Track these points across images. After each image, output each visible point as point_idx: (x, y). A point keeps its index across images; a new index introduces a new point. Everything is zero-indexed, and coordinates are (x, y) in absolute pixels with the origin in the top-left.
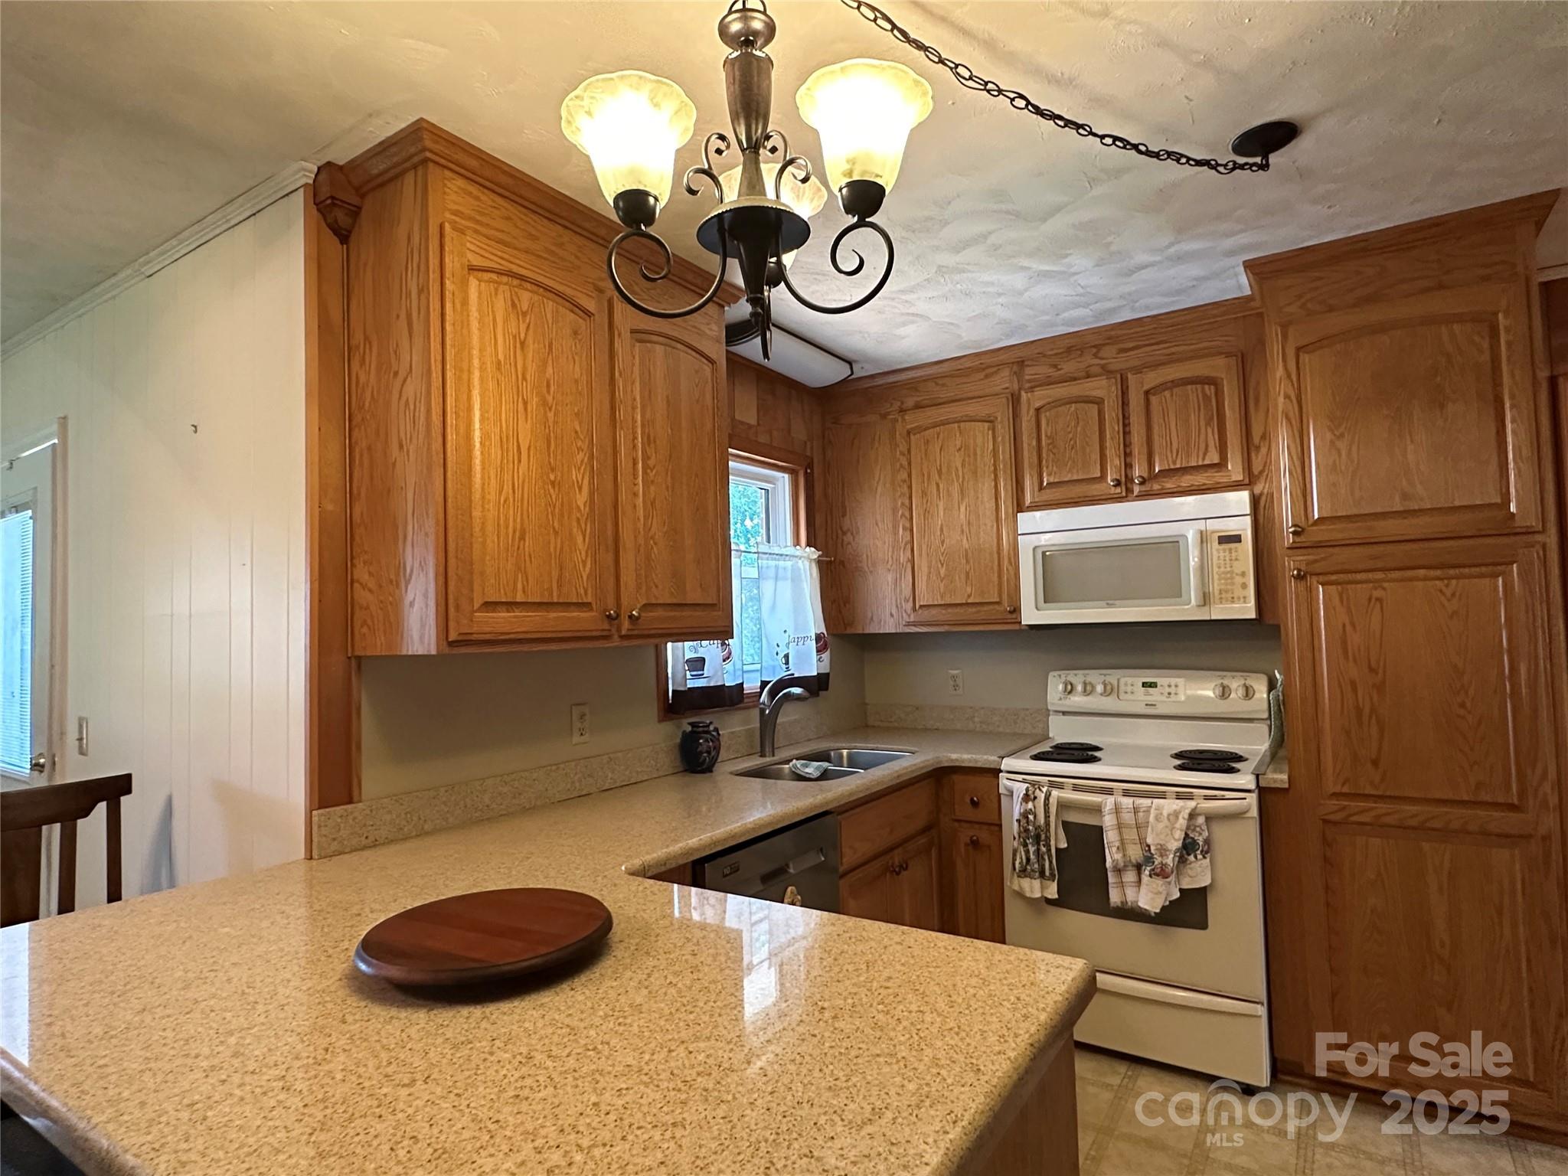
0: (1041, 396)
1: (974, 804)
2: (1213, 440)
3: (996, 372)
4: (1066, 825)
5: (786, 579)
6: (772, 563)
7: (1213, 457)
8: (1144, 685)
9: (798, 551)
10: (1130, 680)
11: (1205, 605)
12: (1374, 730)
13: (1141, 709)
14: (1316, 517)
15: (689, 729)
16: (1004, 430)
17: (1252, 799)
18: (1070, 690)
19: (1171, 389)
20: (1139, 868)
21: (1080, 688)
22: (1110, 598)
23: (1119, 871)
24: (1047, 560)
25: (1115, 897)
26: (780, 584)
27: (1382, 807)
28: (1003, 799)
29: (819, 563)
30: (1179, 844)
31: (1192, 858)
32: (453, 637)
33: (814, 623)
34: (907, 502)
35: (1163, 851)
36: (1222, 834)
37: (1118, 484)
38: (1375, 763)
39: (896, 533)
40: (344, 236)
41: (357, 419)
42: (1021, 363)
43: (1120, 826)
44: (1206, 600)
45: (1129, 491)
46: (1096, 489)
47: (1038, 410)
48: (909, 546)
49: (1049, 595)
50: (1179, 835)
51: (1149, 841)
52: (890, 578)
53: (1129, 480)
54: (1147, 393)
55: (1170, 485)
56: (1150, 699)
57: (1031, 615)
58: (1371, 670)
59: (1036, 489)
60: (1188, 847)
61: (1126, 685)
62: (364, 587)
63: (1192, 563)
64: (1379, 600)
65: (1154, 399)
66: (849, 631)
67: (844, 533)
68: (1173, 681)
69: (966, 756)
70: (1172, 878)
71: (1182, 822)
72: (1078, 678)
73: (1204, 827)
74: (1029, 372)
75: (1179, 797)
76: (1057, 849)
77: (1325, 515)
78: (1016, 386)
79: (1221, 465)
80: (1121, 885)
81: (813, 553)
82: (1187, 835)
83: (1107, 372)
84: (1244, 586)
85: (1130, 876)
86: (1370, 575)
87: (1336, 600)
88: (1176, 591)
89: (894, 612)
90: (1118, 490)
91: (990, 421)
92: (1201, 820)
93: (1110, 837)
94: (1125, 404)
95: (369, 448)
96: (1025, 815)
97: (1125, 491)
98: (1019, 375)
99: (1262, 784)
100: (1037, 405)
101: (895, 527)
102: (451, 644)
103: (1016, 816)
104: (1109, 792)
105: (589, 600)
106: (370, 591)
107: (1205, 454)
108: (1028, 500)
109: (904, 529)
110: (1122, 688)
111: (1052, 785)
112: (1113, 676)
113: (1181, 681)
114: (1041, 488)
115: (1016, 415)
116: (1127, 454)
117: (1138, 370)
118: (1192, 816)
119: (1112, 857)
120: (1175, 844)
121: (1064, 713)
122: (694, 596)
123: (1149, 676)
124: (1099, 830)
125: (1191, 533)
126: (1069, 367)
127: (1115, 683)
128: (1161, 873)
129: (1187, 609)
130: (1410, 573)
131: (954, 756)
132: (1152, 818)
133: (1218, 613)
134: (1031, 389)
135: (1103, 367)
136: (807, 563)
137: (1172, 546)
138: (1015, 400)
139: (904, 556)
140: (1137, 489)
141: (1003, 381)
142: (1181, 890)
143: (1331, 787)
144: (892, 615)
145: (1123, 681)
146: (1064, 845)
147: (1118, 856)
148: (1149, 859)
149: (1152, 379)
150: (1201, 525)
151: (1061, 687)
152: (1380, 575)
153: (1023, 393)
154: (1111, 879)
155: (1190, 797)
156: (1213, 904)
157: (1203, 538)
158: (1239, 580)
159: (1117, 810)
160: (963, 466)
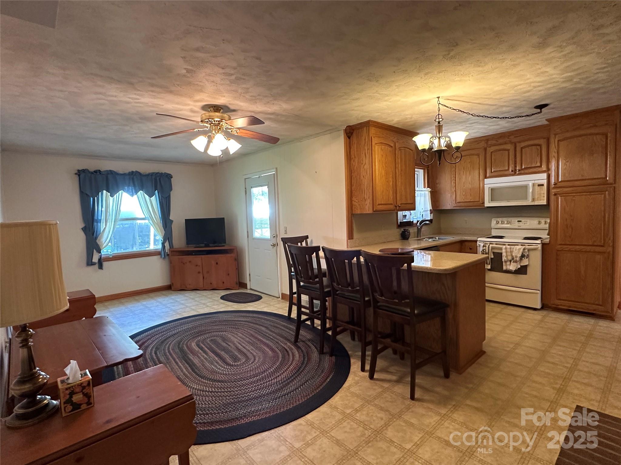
0: (493, 149)
1: (470, 249)
2: (539, 160)
3: (481, 142)
4: (493, 253)
5: (422, 196)
6: (420, 192)
7: (539, 164)
8: (518, 221)
9: (426, 189)
10: (514, 220)
11: (533, 201)
12: (571, 229)
13: (517, 227)
14: (560, 181)
15: (403, 230)
16: (482, 157)
17: (540, 246)
18: (498, 223)
19: (528, 147)
20: (511, 261)
21: (500, 222)
22: (508, 200)
23: (506, 262)
24: (492, 190)
25: (504, 268)
26: (422, 197)
27: (571, 247)
28: (478, 247)
29: (430, 192)
30: (520, 255)
31: (523, 258)
32: (374, 210)
33: (429, 207)
34: (455, 176)
35: (516, 257)
36: (532, 254)
37: (512, 171)
38: (570, 237)
39: (451, 184)
40: (349, 138)
41: (353, 171)
42: (488, 140)
43: (506, 252)
44: (533, 200)
45: (515, 173)
46: (506, 173)
47: (492, 152)
48: (455, 187)
49: (492, 199)
50: (521, 253)
51: (513, 255)
52: (449, 195)
53: (515, 170)
54: (522, 148)
55: (526, 171)
56: (519, 225)
57: (487, 204)
58: (571, 216)
59: (490, 172)
60: (523, 256)
61: (513, 221)
62: (355, 201)
63: (530, 191)
64: (574, 200)
65: (523, 150)
66: (438, 209)
67: (437, 184)
68: (526, 220)
69: (469, 238)
70: (518, 263)
71: (521, 250)
72: (500, 220)
73: (527, 252)
74: (490, 142)
75: (522, 245)
76: (491, 258)
77: (562, 180)
78: (486, 146)
79: (541, 166)
80: (506, 265)
81: (429, 189)
82: (522, 253)
83: (511, 143)
84: (544, 197)
85: (508, 263)
86: (572, 194)
87: (564, 200)
88: (526, 198)
89: (450, 204)
90: (512, 173)
91: (478, 155)
92: (526, 250)
93: (504, 254)
94: (515, 151)
95: (356, 177)
96: (483, 250)
97: (514, 173)
98: (487, 143)
99: (543, 242)
100: (492, 151)
101: (451, 182)
102: (374, 211)
103: (481, 250)
104: (505, 245)
105: (392, 203)
106: (356, 202)
107: (536, 164)
108: (488, 175)
109: (454, 183)
110: (512, 222)
111: (490, 244)
112: (510, 219)
113: (528, 220)
114: (491, 172)
115: (485, 154)
116: (515, 164)
117: (520, 142)
118: (524, 249)
119: (504, 258)
120: (519, 255)
121: (496, 229)
122: (409, 202)
123: (519, 219)
124: (502, 253)
125: (531, 184)
126: (501, 141)
127: (510, 222)
128: (516, 262)
129: (529, 202)
130: (582, 194)
131: (466, 238)
132: (514, 250)
133: (536, 203)
134: (490, 147)
135: (510, 141)
136: (428, 192)
137: (526, 187)
138: (485, 150)
139: (453, 190)
140: (517, 172)
141: (483, 144)
142: (521, 266)
143: (559, 242)
144: (450, 205)
145: (512, 220)
146: (493, 257)
147: (506, 258)
148: (513, 259)
149: (523, 144)
150: (533, 182)
151: (495, 222)
152: (575, 194)
153: (488, 148)
154: (504, 264)
155: (524, 245)
156: (529, 270)
157: (534, 185)
158: (542, 195)
159: (506, 248)
160: (470, 167)
